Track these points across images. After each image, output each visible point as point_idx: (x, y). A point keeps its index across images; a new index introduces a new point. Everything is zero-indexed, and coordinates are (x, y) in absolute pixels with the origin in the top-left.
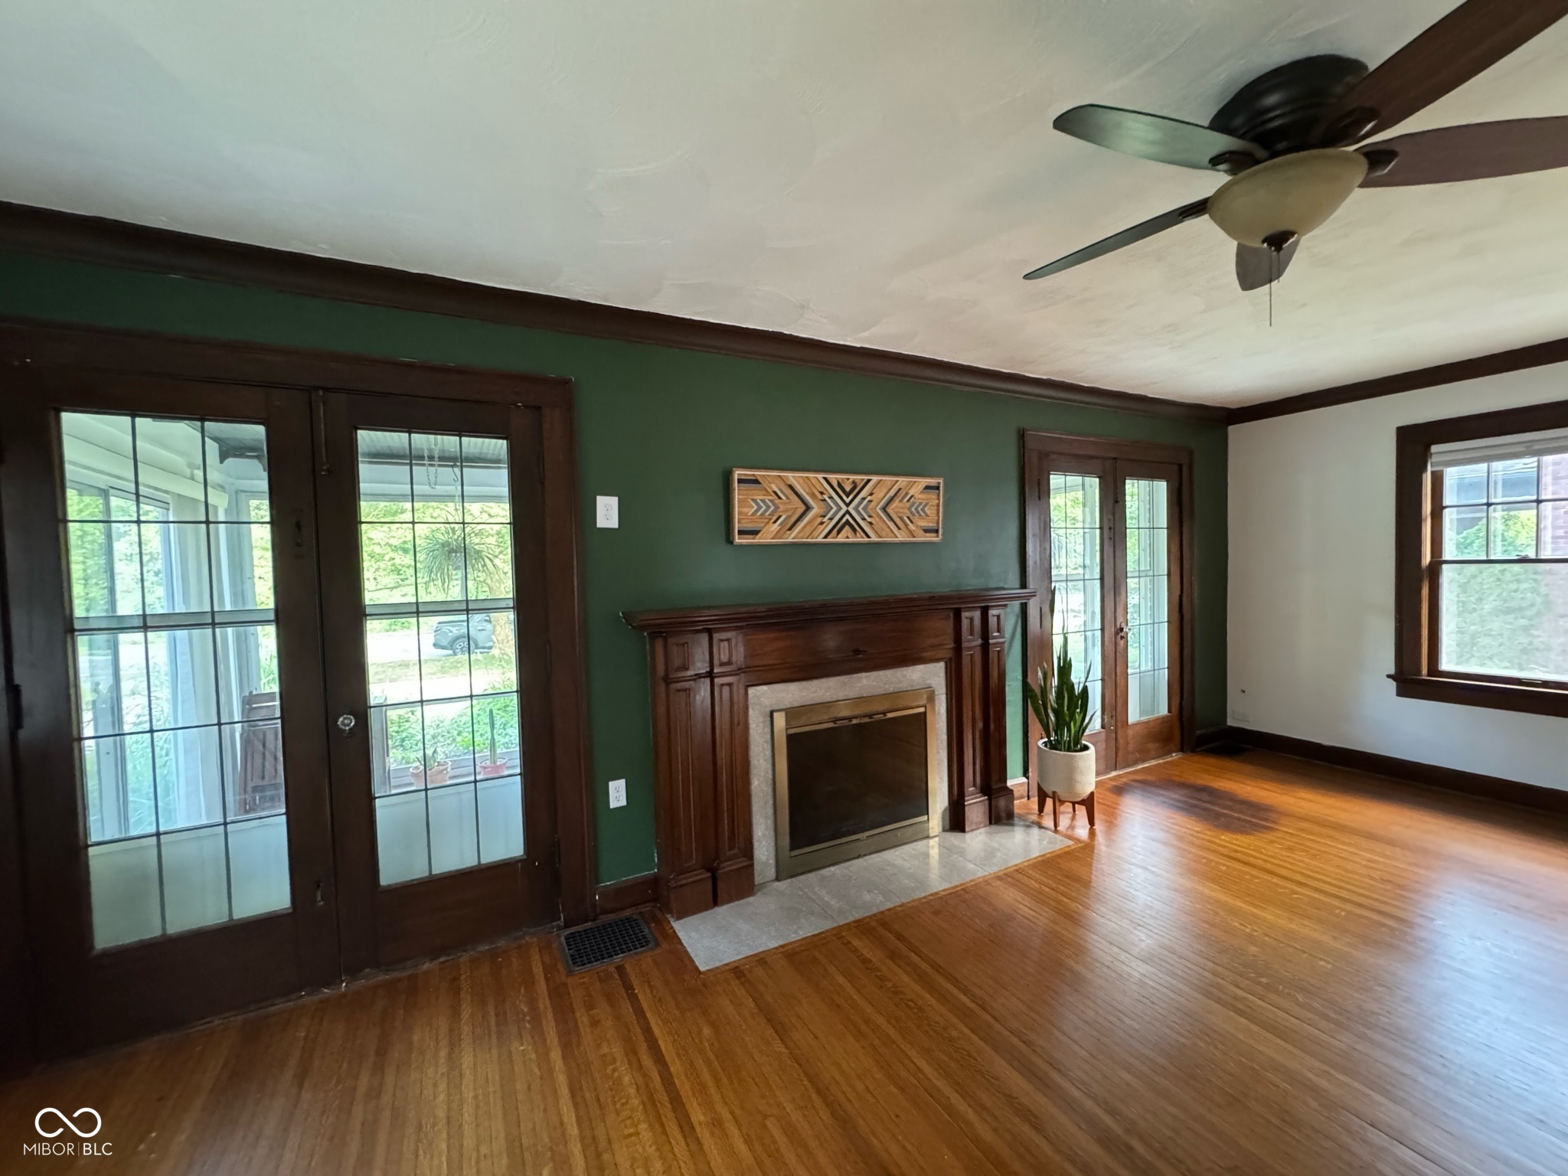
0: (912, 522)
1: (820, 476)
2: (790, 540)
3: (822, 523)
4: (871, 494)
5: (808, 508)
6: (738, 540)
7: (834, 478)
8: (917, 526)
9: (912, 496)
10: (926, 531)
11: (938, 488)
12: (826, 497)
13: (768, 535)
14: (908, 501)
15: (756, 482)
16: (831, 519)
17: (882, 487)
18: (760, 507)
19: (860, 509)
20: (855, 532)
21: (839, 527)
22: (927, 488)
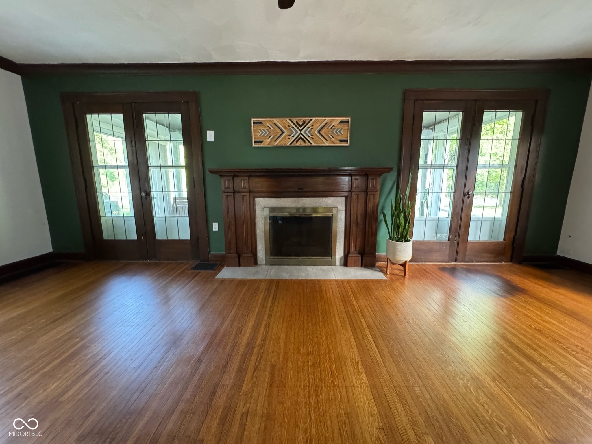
0: (333, 137)
1: (288, 119)
2: (275, 145)
3: (289, 138)
4: (312, 126)
5: (283, 132)
6: (254, 145)
7: (294, 120)
8: (336, 139)
9: (333, 126)
10: (341, 141)
11: (348, 122)
12: (290, 128)
13: (266, 143)
14: (331, 128)
15: (261, 123)
16: (293, 137)
17: (317, 122)
18: (263, 133)
19: (307, 132)
20: (304, 141)
21: (297, 140)
22: (342, 122)
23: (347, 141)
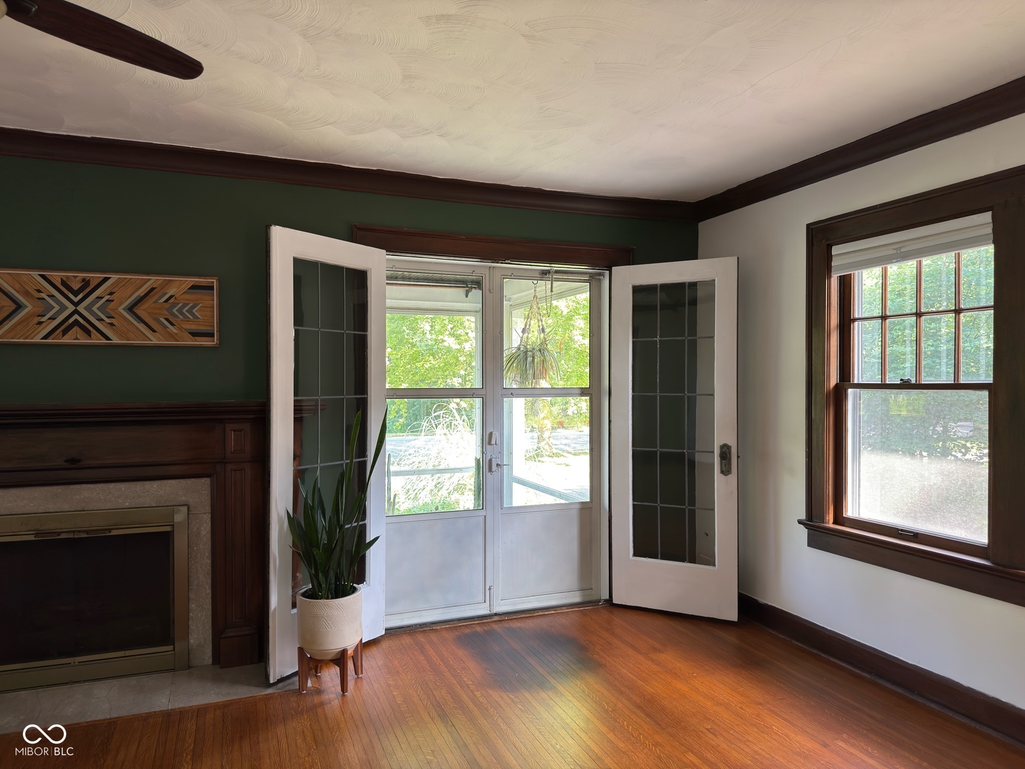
0: (172, 324)
1: (35, 274)
3: (40, 323)
4: (111, 294)
5: (19, 307)
7: (55, 276)
8: (181, 329)
9: (171, 297)
10: (195, 334)
11: (212, 288)
12: (44, 296)
14: (166, 301)
16: (52, 318)
17: (126, 285)
19: (95, 309)
20: (88, 333)
21: (65, 327)
22: (194, 287)
23: (212, 335)
